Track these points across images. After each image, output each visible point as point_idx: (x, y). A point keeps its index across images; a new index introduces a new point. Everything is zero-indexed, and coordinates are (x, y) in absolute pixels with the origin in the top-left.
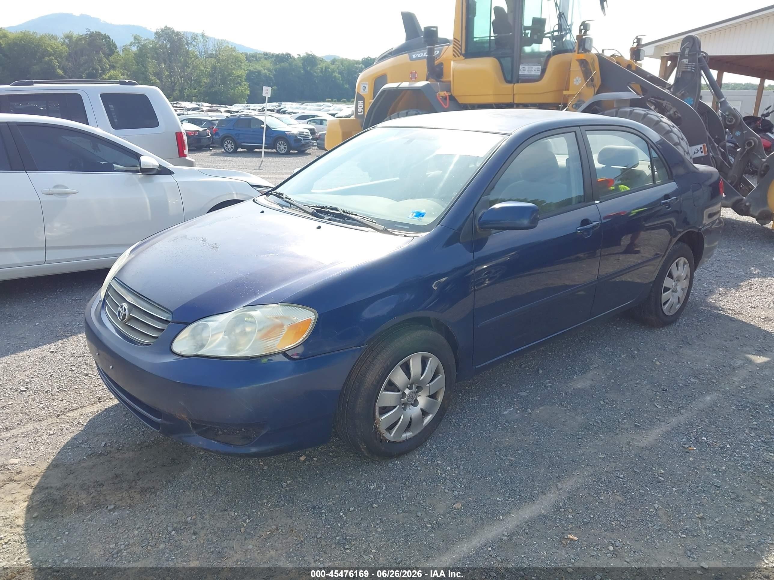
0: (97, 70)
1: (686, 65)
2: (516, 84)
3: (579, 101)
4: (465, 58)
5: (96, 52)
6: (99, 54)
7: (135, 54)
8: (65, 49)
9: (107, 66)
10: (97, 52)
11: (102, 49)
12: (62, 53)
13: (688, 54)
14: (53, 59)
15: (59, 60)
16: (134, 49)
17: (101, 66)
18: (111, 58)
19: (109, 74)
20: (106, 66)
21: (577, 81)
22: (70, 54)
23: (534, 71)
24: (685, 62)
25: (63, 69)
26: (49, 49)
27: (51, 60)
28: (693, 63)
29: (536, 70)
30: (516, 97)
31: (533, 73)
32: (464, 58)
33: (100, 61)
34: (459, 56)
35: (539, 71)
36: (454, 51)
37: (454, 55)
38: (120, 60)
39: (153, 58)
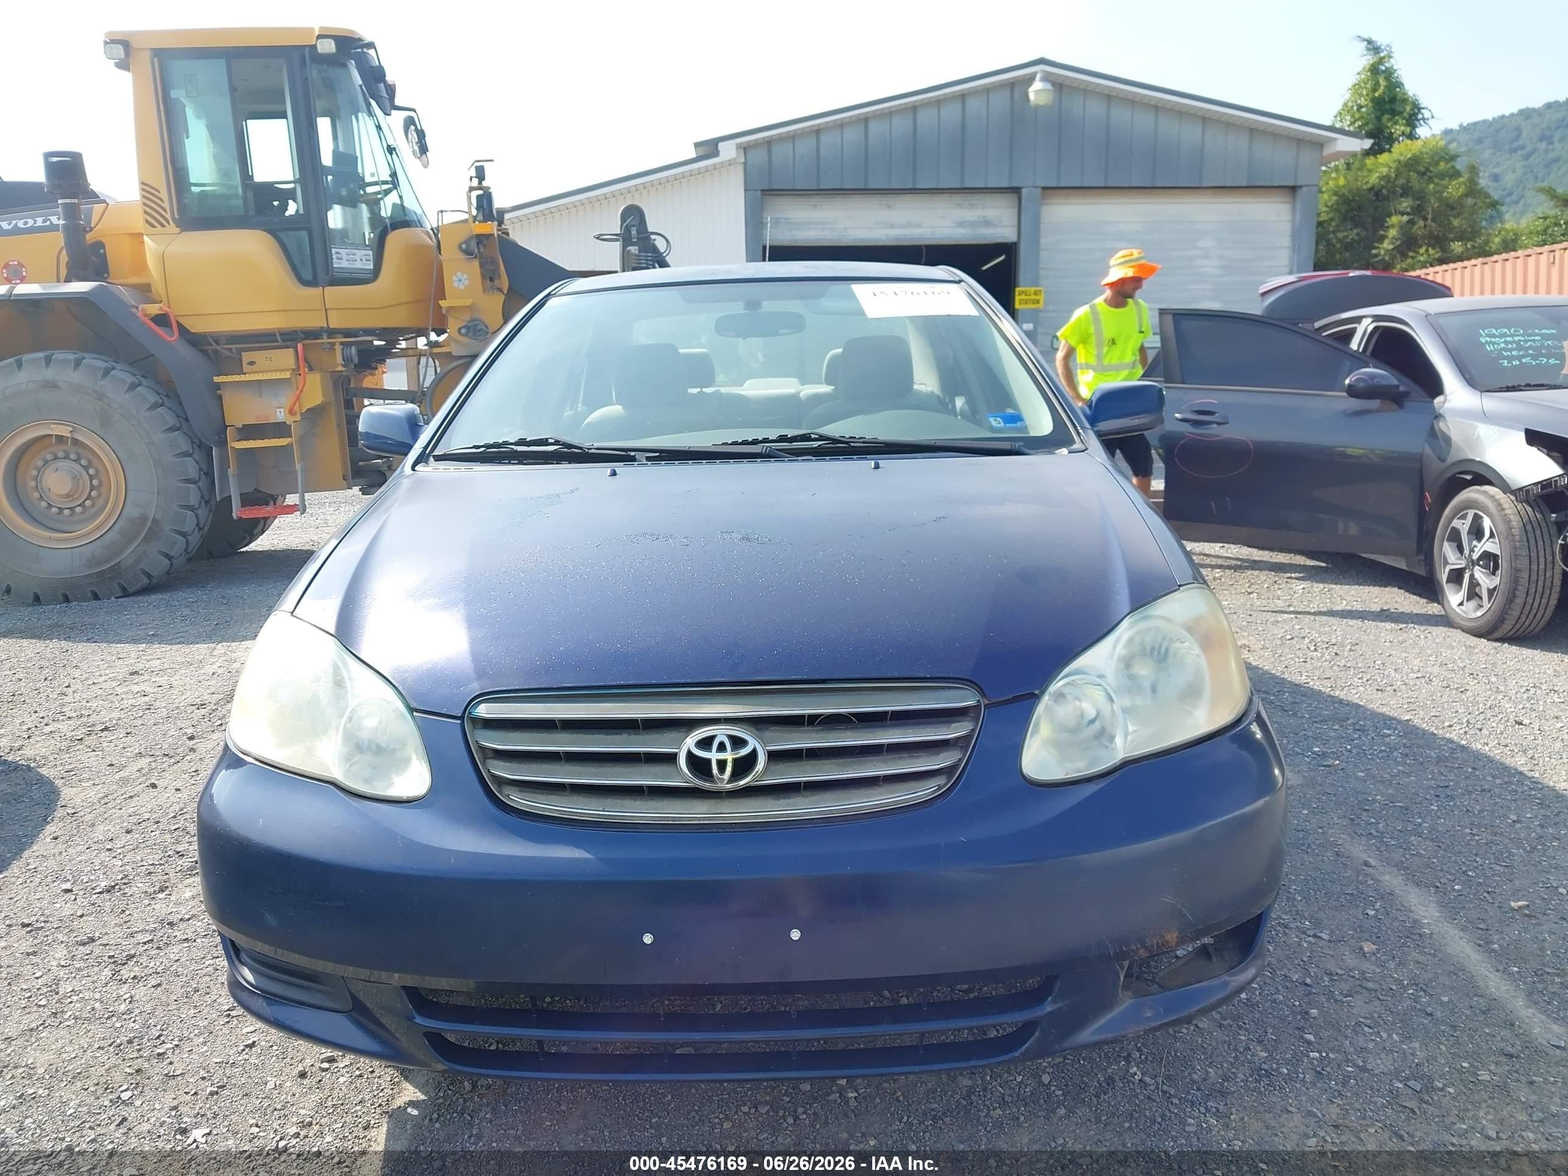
1: (637, 255)
2: (326, 288)
3: (472, 321)
4: (182, 231)
13: (637, 238)
21: (460, 280)
23: (359, 260)
24: (633, 251)
28: (646, 252)
29: (363, 259)
30: (332, 315)
31: (358, 265)
32: (178, 230)
34: (163, 226)
35: (369, 260)
36: (145, 212)
37: (147, 222)
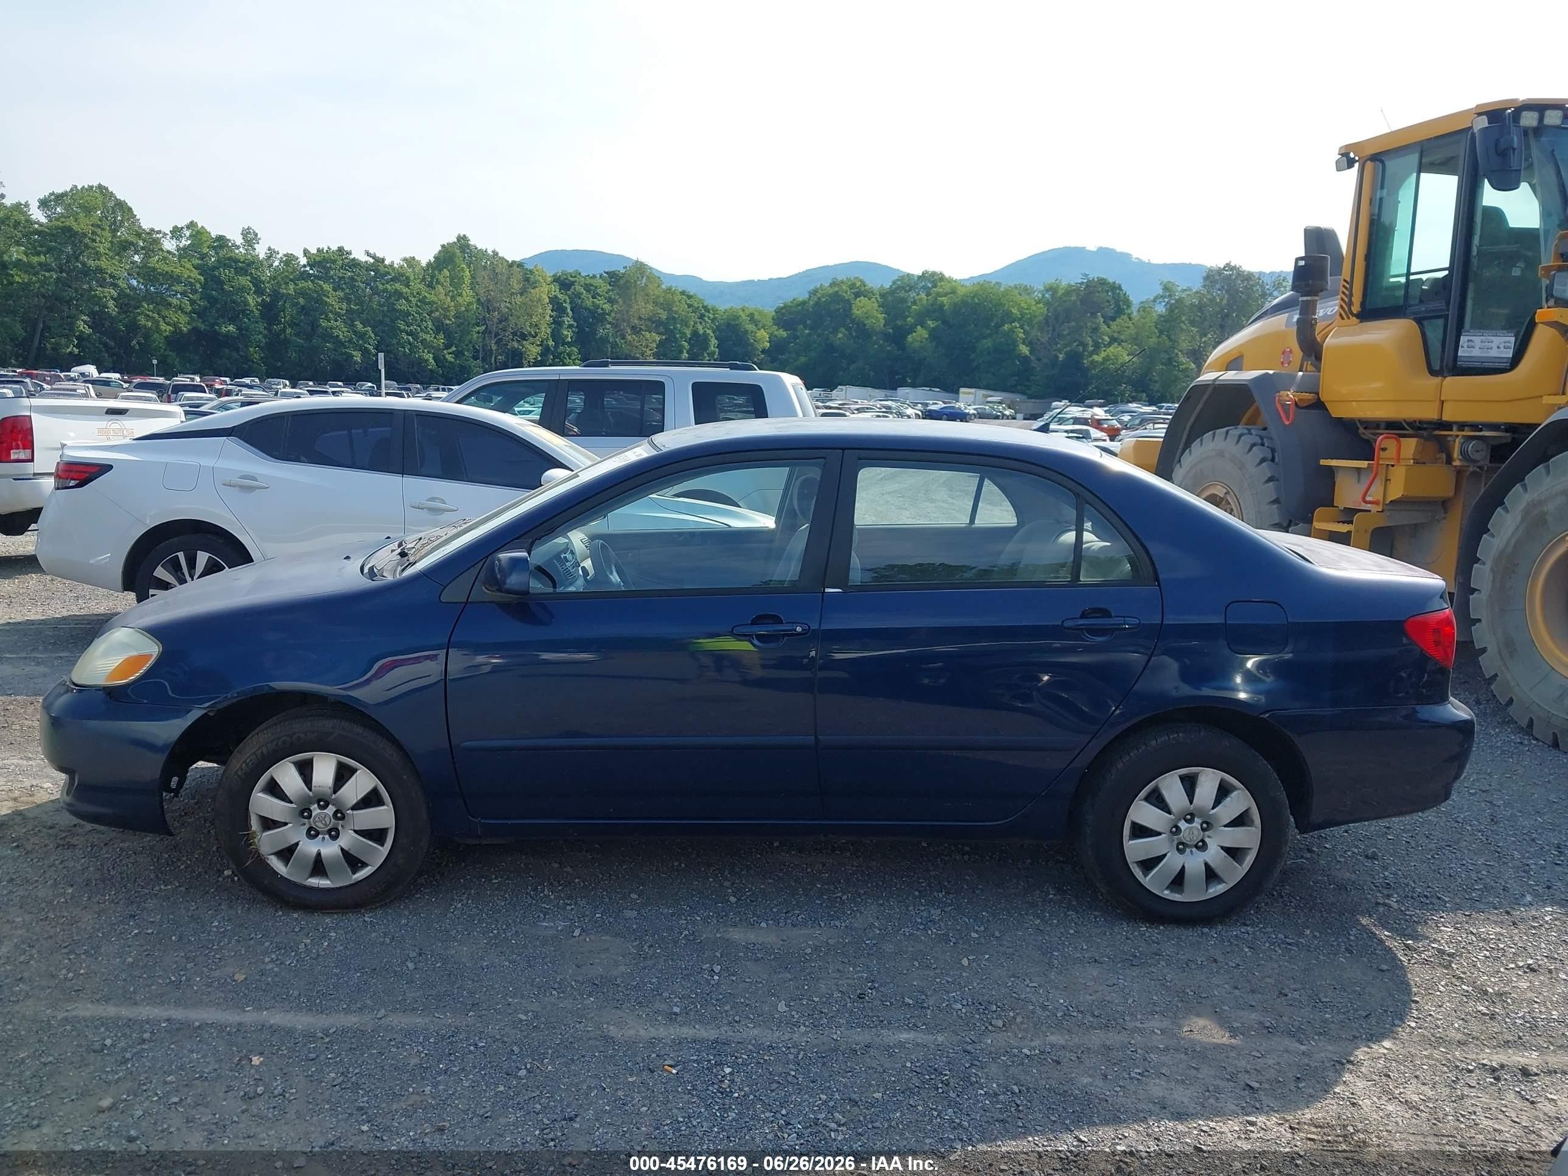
0: (1085, 345)
2: (1447, 379)
4: (1360, 322)
5: (1092, 313)
6: (1096, 317)
7: (1161, 316)
8: (1041, 310)
9: (1106, 338)
10: (1093, 315)
11: (1103, 308)
12: (1035, 317)
14: (1016, 327)
15: (1027, 328)
16: (1160, 309)
17: (1094, 337)
18: (1114, 326)
19: (1106, 353)
20: (1103, 339)
22: (1047, 319)
23: (1497, 348)
25: (1030, 344)
26: (1015, 311)
27: (1012, 330)
29: (1504, 346)
31: (1495, 354)
32: (1357, 321)
33: (1095, 330)
34: (1349, 318)
36: (1341, 307)
38: (1128, 327)
39: (1192, 323)
